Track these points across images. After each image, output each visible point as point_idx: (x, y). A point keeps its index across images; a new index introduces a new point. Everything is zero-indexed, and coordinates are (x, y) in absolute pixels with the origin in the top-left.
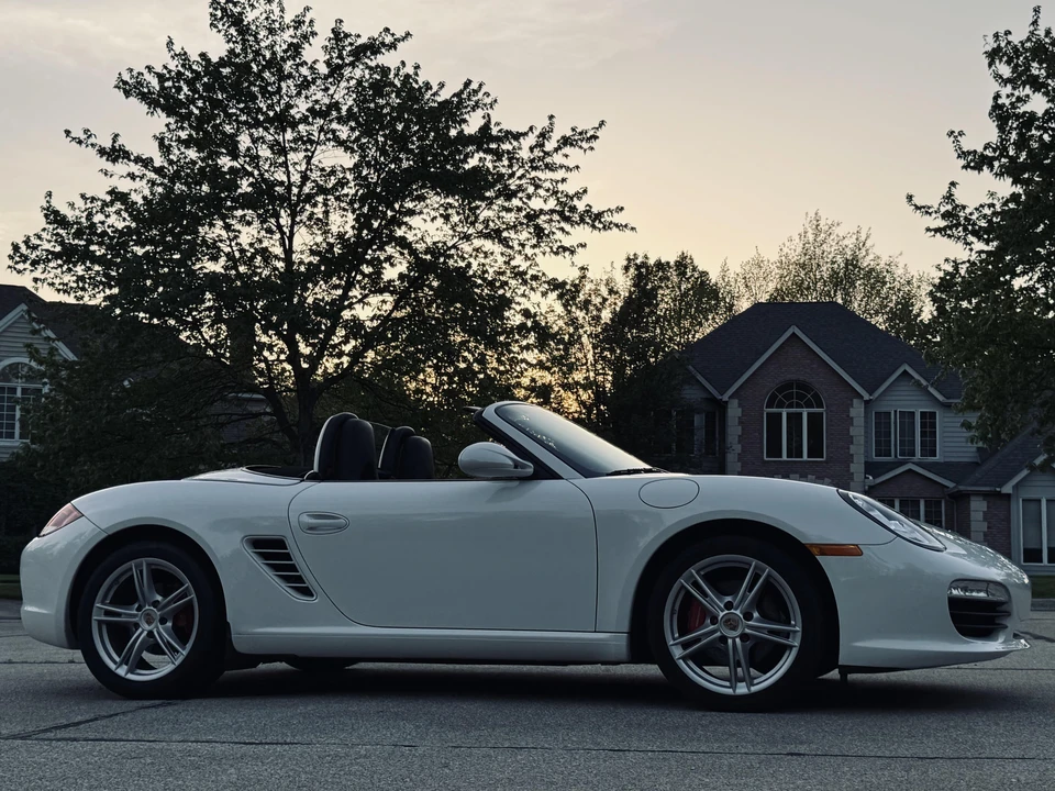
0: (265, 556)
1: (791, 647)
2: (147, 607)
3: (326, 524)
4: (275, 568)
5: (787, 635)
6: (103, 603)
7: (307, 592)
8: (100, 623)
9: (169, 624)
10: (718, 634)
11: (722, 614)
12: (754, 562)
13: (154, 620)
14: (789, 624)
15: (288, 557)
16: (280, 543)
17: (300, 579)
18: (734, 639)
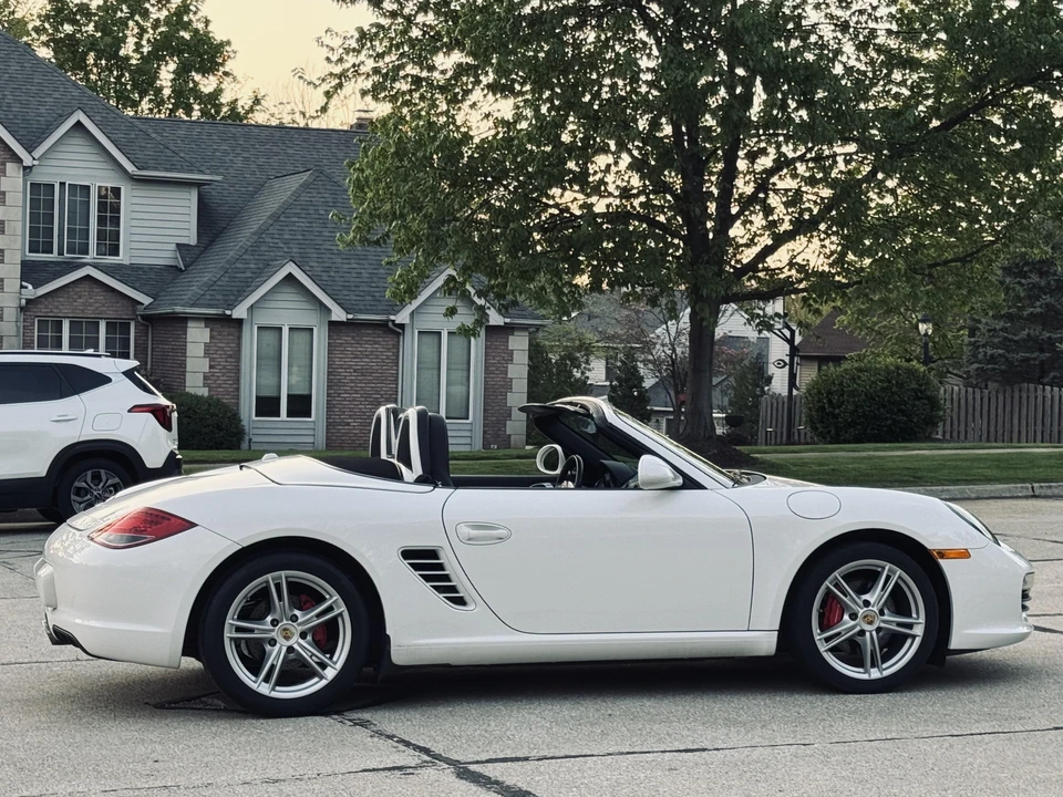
0: (416, 567)
1: (914, 637)
2: (285, 622)
3: (486, 533)
4: (427, 578)
5: (910, 626)
6: (233, 619)
7: (461, 601)
8: (231, 639)
9: (309, 638)
10: (858, 628)
11: (861, 611)
12: (888, 566)
13: (293, 634)
14: (910, 616)
15: (441, 567)
16: (433, 554)
17: (453, 589)
18: (871, 632)
